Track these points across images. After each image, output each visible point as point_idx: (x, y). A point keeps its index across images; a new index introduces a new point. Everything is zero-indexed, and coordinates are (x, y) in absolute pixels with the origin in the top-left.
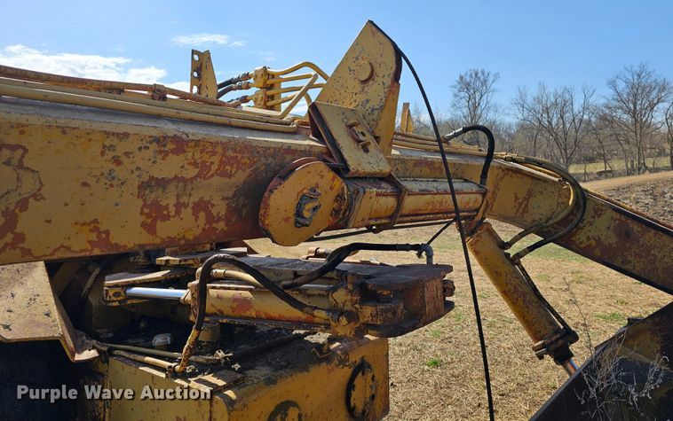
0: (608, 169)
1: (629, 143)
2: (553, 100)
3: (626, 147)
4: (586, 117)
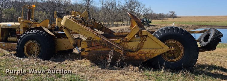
2: (111, 2)
4: (119, 8)
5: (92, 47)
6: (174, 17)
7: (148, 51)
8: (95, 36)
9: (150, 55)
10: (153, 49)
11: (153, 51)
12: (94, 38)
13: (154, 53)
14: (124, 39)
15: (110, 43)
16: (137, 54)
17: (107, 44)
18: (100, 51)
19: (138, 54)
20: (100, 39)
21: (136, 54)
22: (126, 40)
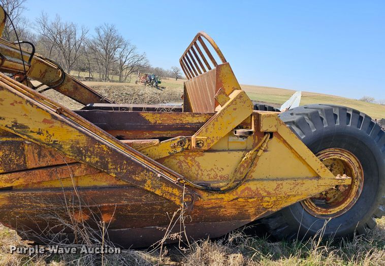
0: (91, 77)
1: (102, 65)
2: (64, 28)
3: (101, 67)
4: (82, 44)
5: (27, 170)
7: (271, 186)
8: (45, 121)
9: (274, 202)
11: (286, 187)
12: (39, 133)
14: (190, 140)
15: (128, 159)
16: (232, 197)
17: (115, 163)
18: (71, 189)
19: (237, 199)
20: (74, 136)
21: (227, 197)
22: (197, 144)
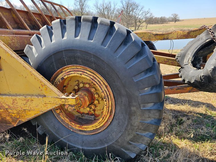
6: (176, 21)
9: (18, 113)
10: (21, 97)
13: (25, 110)
